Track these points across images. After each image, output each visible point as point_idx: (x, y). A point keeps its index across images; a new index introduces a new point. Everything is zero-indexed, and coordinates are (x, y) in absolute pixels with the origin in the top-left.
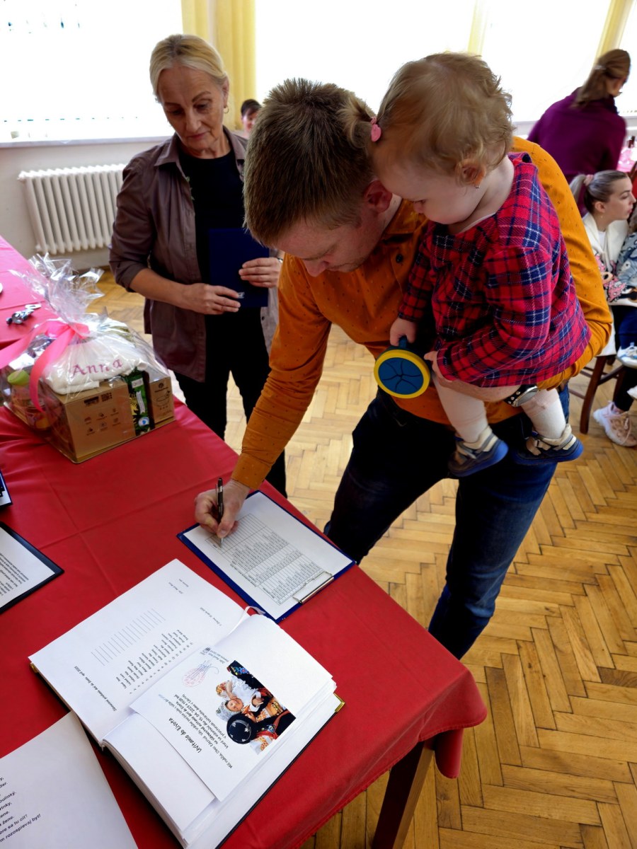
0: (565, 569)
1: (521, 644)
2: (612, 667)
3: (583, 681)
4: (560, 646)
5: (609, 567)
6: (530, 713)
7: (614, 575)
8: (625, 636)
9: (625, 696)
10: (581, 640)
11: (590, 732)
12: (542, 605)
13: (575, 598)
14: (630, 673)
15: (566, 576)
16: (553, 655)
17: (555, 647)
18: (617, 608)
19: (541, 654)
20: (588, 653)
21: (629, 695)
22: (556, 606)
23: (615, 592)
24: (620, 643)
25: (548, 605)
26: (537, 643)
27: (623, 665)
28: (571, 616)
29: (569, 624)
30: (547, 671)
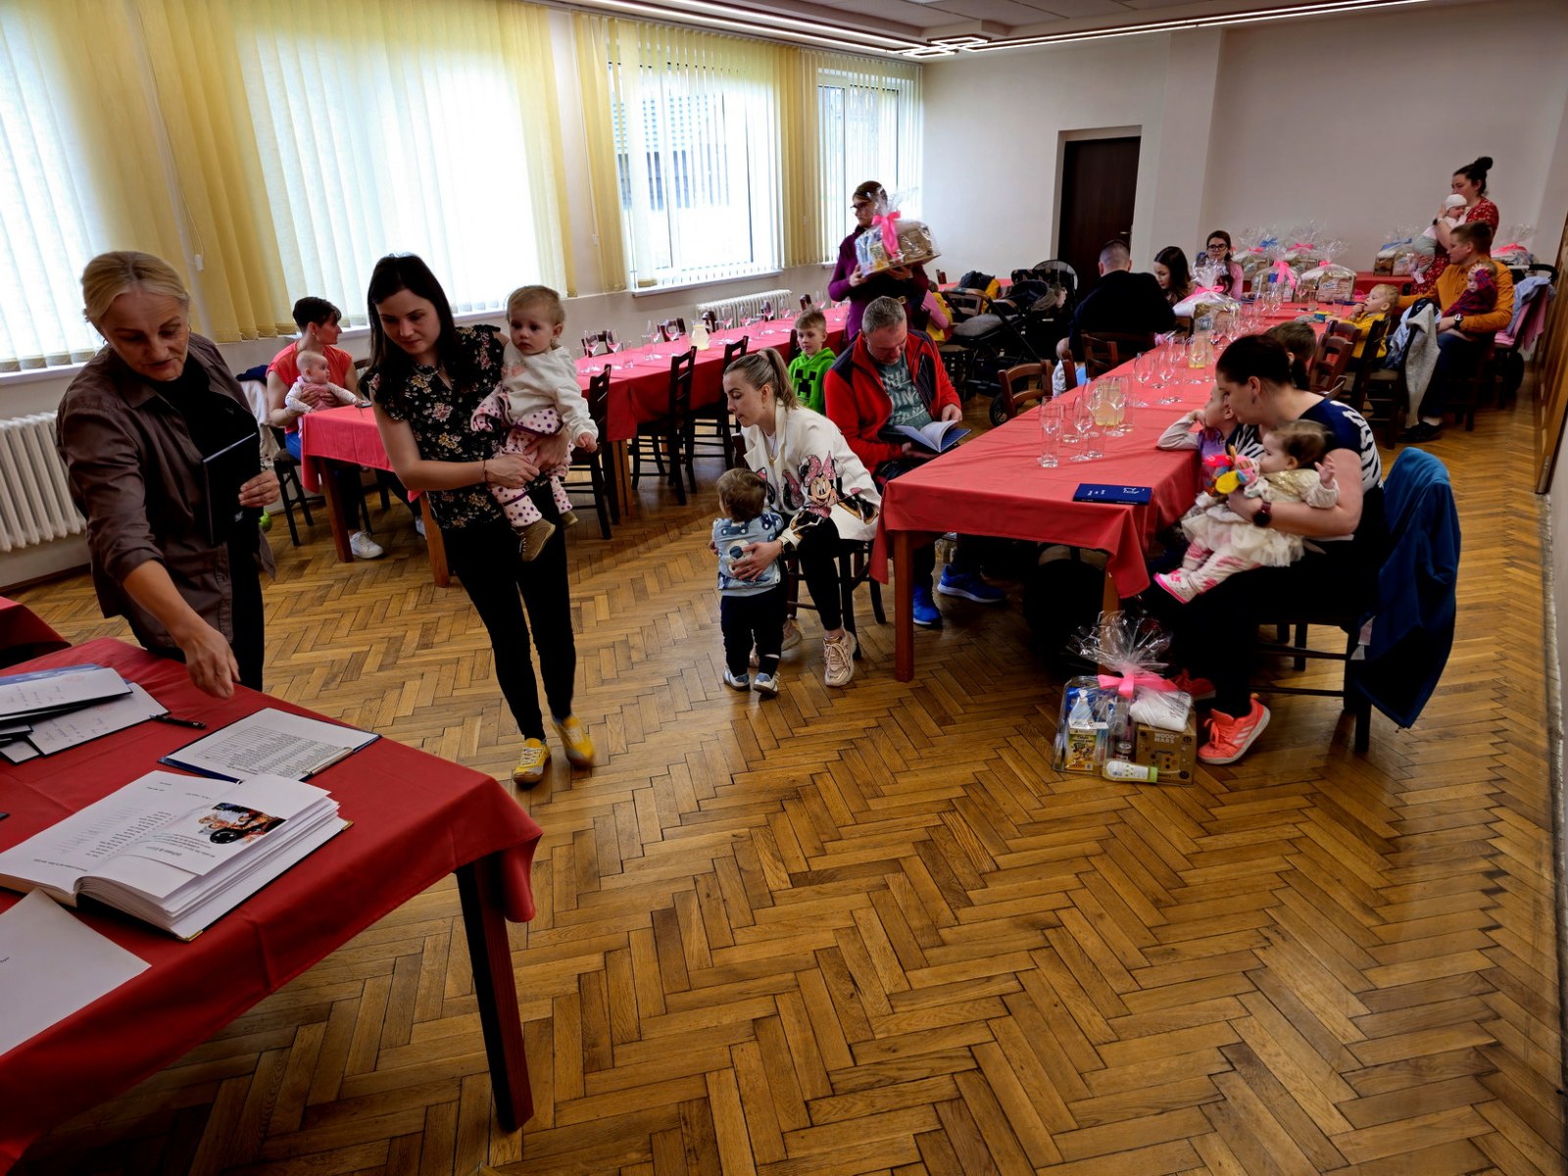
0: (760, 792)
1: (699, 878)
2: (806, 869)
3: (770, 892)
4: (746, 868)
5: (815, 777)
6: (705, 938)
7: (819, 784)
8: (824, 837)
9: (819, 893)
10: (772, 855)
11: (775, 935)
12: (728, 833)
13: (770, 817)
14: (826, 870)
15: (762, 798)
16: (738, 878)
17: (740, 869)
18: (820, 814)
19: (723, 880)
20: (780, 865)
21: (823, 891)
22: (747, 830)
23: (819, 799)
24: (818, 844)
25: (736, 832)
26: (719, 872)
27: (818, 865)
28: (763, 835)
29: (760, 842)
30: (727, 893)
